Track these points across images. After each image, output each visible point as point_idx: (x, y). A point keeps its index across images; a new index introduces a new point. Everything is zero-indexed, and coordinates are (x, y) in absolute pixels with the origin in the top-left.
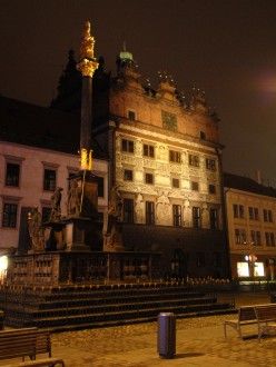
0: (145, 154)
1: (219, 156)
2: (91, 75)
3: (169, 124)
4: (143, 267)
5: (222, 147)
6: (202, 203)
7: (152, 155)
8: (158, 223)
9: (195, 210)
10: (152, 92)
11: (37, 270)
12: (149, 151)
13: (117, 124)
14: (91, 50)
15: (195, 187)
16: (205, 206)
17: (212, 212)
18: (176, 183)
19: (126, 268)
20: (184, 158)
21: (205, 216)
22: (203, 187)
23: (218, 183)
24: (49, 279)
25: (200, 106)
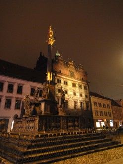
0: (65, 84)
1: (88, 85)
2: (52, 44)
3: (72, 75)
4: (76, 123)
5: (89, 83)
6: (83, 101)
7: (67, 85)
8: (69, 108)
9: (81, 103)
10: (67, 64)
11: (27, 125)
12: (66, 83)
13: (56, 74)
14: (51, 36)
15: (81, 95)
16: (85, 102)
17: (87, 104)
18: (75, 94)
19: (69, 124)
20: (77, 86)
21: (85, 105)
22: (84, 96)
23: (88, 94)
24: (32, 130)
25: (81, 70)
